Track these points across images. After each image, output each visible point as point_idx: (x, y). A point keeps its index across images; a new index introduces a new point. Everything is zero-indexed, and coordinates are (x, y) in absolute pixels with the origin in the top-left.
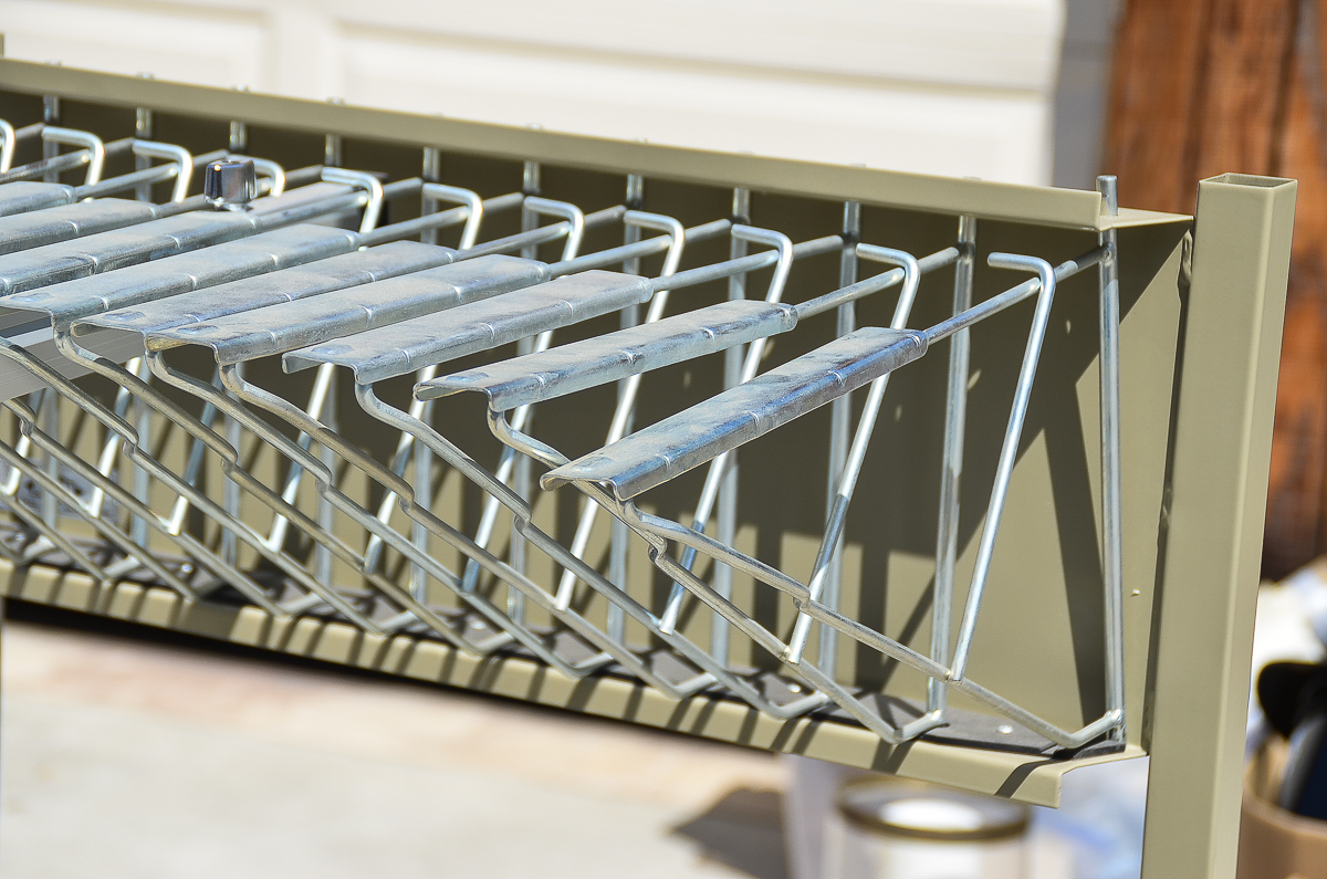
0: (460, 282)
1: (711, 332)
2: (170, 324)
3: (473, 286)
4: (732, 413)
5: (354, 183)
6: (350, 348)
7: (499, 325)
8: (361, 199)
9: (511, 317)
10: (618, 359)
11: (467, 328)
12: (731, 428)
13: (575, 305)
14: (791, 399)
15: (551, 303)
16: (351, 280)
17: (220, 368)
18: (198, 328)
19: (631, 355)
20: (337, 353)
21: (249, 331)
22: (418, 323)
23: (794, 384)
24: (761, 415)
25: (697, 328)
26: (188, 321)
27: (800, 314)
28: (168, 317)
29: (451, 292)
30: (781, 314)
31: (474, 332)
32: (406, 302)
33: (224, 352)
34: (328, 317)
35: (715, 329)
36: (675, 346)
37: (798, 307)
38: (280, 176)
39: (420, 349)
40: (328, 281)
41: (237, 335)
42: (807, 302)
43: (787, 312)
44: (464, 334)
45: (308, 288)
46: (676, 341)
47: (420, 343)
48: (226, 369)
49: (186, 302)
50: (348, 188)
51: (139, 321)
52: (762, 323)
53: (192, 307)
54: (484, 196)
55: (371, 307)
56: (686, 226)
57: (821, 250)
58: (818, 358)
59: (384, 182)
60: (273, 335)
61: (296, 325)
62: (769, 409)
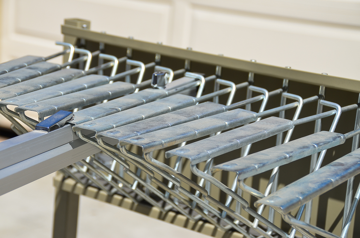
0: (227, 120)
1: (316, 146)
2: (128, 136)
3: (232, 122)
4: (324, 179)
5: (195, 77)
6: (189, 150)
7: (241, 140)
8: (198, 83)
9: (245, 137)
10: (284, 157)
11: (230, 142)
12: (324, 185)
13: (267, 132)
14: (345, 173)
15: (259, 131)
16: (191, 118)
17: (144, 154)
18: (138, 139)
19: (288, 156)
20: (185, 152)
21: (155, 140)
22: (213, 139)
23: (346, 167)
24: (334, 180)
25: (311, 144)
26: (135, 135)
27: (347, 137)
28: (128, 133)
29: (224, 124)
30: (340, 138)
31: (232, 143)
32: (209, 128)
33: (145, 148)
34: (182, 134)
35: (317, 144)
36: (303, 152)
37: (346, 135)
38: (172, 74)
39: (214, 150)
40: (183, 118)
41: (150, 142)
42: (349, 133)
43: (342, 137)
44: (229, 144)
45: (176, 121)
46: (304, 150)
47: (213, 148)
48: (146, 154)
49: (135, 126)
50: (193, 79)
51: (118, 135)
52: (334, 142)
53: (136, 129)
54: (236, 83)
55: (197, 130)
56: (303, 98)
57: (351, 109)
58: (354, 156)
59: (205, 77)
60: (163, 141)
61: (171, 138)
62: (337, 178)
